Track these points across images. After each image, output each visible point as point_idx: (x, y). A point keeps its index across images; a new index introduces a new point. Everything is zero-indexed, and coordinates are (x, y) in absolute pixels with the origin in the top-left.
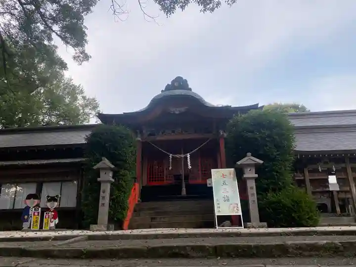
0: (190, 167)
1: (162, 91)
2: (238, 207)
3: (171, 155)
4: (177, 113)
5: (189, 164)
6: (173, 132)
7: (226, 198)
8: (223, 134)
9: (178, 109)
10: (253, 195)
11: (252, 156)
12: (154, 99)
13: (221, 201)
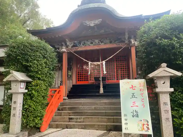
0: (105, 72)
1: (79, 6)
2: (148, 125)
3: (90, 62)
4: (92, 25)
5: (104, 70)
6: (92, 43)
7: (135, 113)
8: (134, 43)
9: (93, 22)
10: (166, 111)
11: (167, 67)
12: (71, 14)
13: (130, 116)
